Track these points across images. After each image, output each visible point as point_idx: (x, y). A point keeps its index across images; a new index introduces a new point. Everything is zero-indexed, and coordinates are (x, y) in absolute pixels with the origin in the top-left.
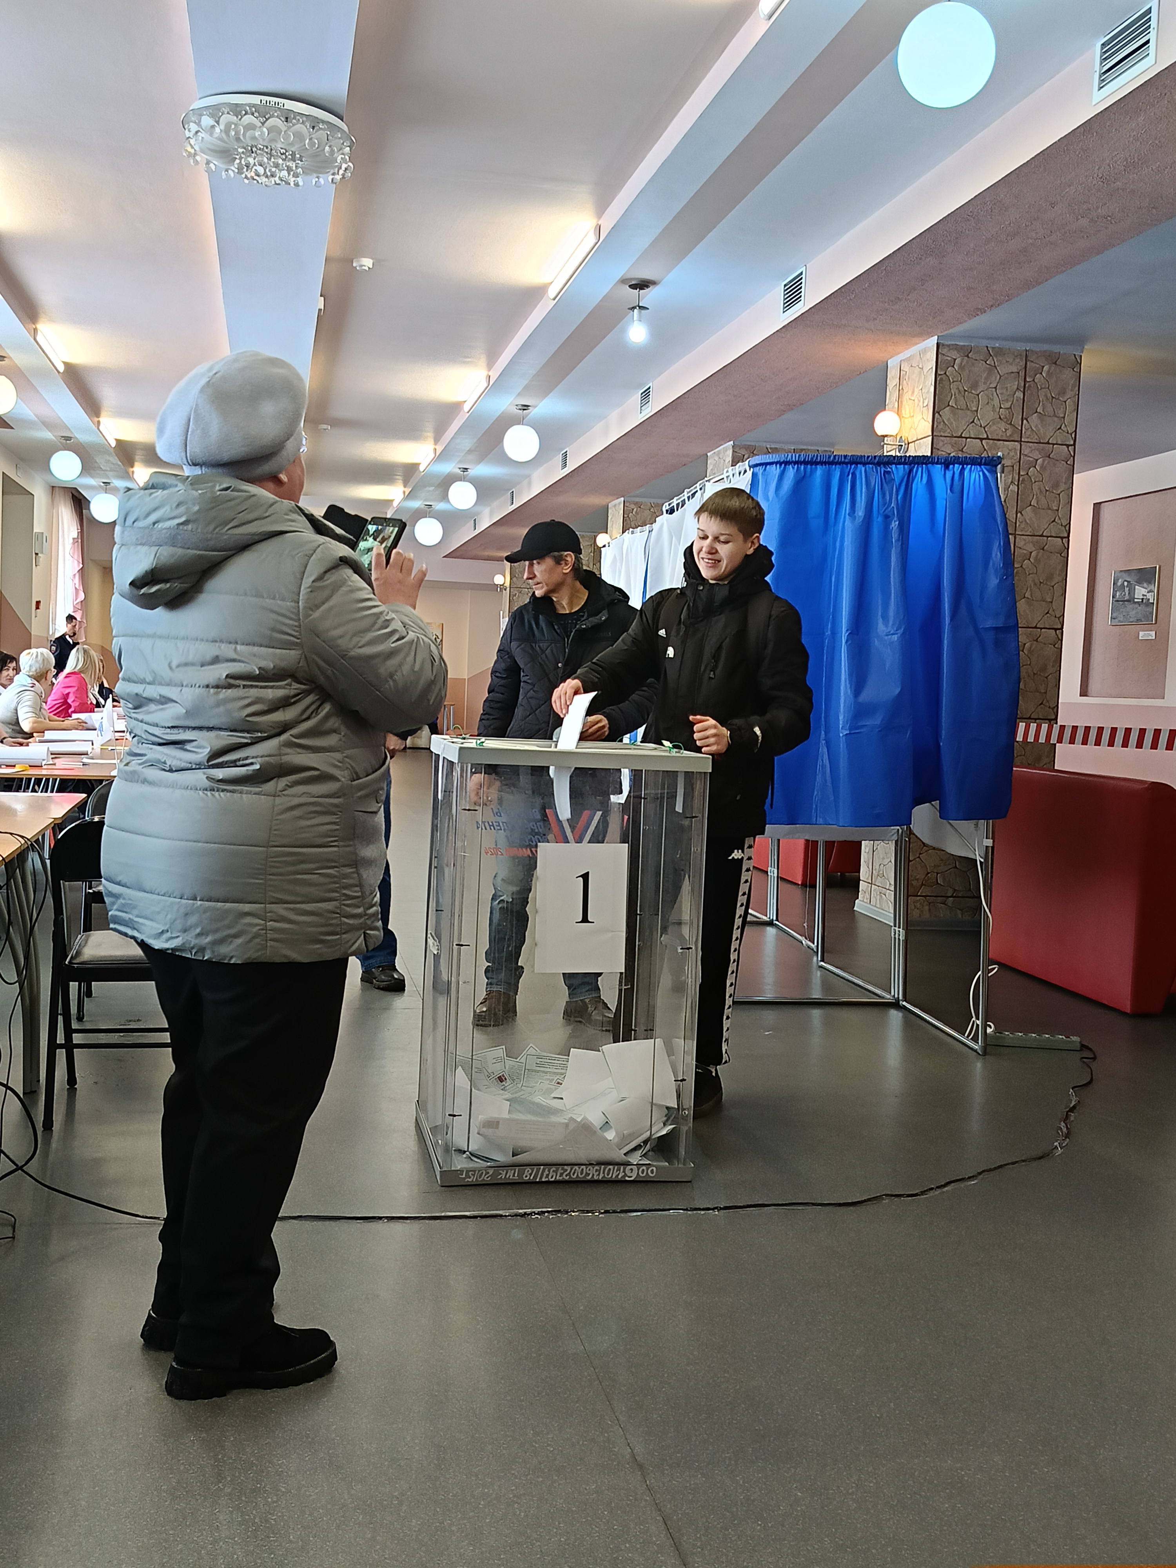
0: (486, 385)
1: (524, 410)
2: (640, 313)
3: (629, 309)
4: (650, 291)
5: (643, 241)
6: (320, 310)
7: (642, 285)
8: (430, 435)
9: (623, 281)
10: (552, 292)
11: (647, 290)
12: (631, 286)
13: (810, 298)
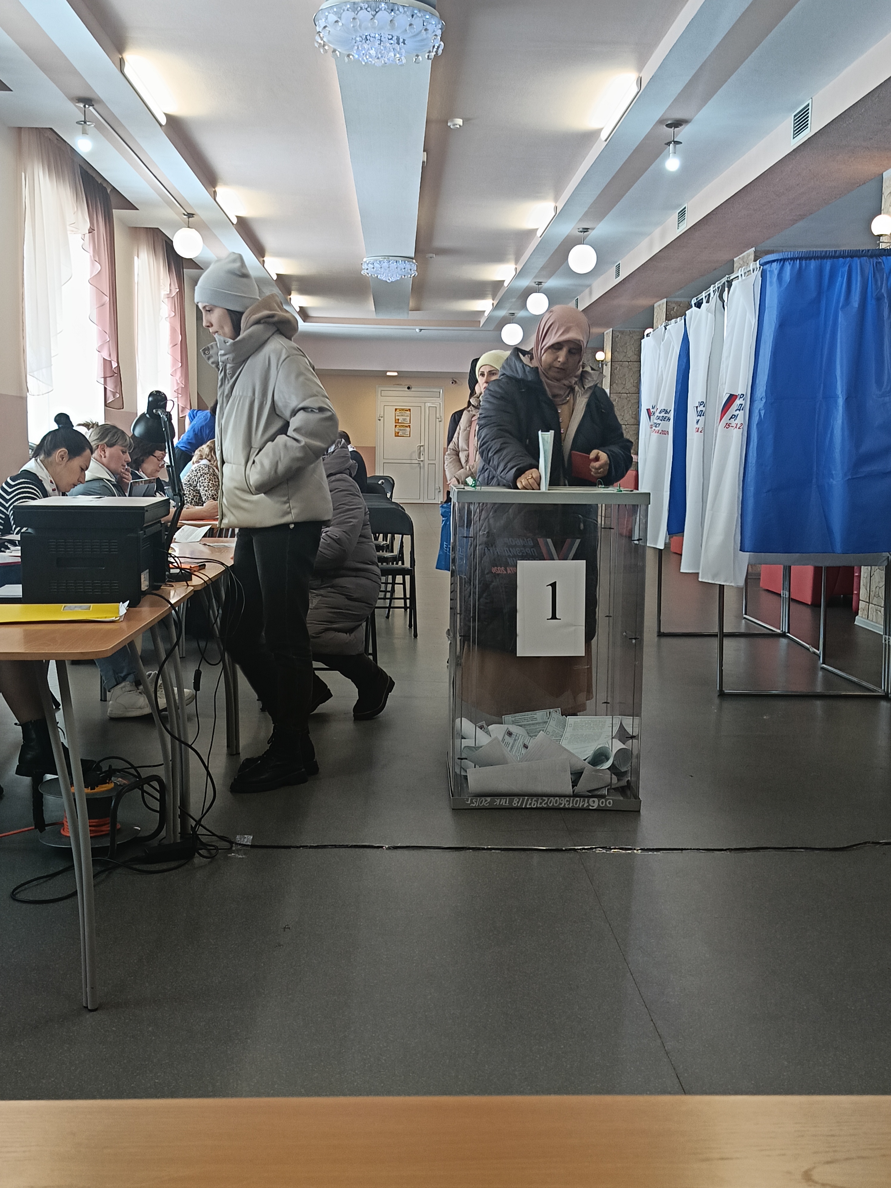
0: (554, 214)
1: (584, 232)
2: (675, 147)
3: (666, 144)
4: (683, 129)
5: (676, 88)
6: (423, 162)
7: (677, 124)
8: (512, 257)
9: (661, 122)
10: (604, 135)
11: (681, 128)
12: (668, 126)
13: (815, 125)
